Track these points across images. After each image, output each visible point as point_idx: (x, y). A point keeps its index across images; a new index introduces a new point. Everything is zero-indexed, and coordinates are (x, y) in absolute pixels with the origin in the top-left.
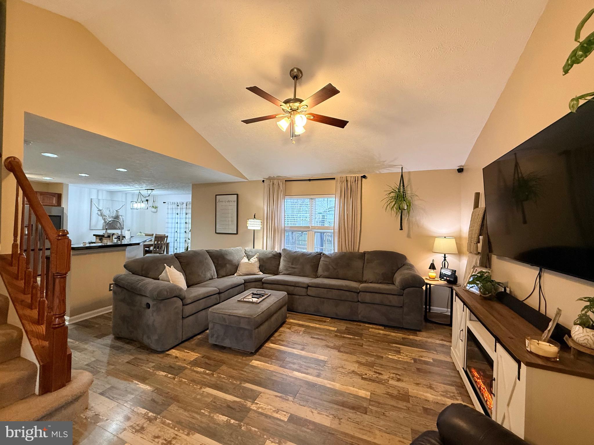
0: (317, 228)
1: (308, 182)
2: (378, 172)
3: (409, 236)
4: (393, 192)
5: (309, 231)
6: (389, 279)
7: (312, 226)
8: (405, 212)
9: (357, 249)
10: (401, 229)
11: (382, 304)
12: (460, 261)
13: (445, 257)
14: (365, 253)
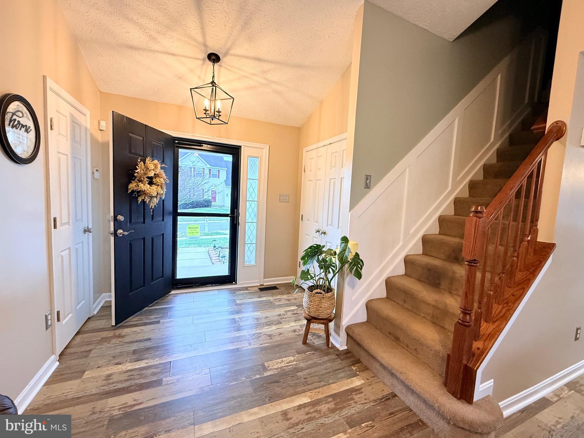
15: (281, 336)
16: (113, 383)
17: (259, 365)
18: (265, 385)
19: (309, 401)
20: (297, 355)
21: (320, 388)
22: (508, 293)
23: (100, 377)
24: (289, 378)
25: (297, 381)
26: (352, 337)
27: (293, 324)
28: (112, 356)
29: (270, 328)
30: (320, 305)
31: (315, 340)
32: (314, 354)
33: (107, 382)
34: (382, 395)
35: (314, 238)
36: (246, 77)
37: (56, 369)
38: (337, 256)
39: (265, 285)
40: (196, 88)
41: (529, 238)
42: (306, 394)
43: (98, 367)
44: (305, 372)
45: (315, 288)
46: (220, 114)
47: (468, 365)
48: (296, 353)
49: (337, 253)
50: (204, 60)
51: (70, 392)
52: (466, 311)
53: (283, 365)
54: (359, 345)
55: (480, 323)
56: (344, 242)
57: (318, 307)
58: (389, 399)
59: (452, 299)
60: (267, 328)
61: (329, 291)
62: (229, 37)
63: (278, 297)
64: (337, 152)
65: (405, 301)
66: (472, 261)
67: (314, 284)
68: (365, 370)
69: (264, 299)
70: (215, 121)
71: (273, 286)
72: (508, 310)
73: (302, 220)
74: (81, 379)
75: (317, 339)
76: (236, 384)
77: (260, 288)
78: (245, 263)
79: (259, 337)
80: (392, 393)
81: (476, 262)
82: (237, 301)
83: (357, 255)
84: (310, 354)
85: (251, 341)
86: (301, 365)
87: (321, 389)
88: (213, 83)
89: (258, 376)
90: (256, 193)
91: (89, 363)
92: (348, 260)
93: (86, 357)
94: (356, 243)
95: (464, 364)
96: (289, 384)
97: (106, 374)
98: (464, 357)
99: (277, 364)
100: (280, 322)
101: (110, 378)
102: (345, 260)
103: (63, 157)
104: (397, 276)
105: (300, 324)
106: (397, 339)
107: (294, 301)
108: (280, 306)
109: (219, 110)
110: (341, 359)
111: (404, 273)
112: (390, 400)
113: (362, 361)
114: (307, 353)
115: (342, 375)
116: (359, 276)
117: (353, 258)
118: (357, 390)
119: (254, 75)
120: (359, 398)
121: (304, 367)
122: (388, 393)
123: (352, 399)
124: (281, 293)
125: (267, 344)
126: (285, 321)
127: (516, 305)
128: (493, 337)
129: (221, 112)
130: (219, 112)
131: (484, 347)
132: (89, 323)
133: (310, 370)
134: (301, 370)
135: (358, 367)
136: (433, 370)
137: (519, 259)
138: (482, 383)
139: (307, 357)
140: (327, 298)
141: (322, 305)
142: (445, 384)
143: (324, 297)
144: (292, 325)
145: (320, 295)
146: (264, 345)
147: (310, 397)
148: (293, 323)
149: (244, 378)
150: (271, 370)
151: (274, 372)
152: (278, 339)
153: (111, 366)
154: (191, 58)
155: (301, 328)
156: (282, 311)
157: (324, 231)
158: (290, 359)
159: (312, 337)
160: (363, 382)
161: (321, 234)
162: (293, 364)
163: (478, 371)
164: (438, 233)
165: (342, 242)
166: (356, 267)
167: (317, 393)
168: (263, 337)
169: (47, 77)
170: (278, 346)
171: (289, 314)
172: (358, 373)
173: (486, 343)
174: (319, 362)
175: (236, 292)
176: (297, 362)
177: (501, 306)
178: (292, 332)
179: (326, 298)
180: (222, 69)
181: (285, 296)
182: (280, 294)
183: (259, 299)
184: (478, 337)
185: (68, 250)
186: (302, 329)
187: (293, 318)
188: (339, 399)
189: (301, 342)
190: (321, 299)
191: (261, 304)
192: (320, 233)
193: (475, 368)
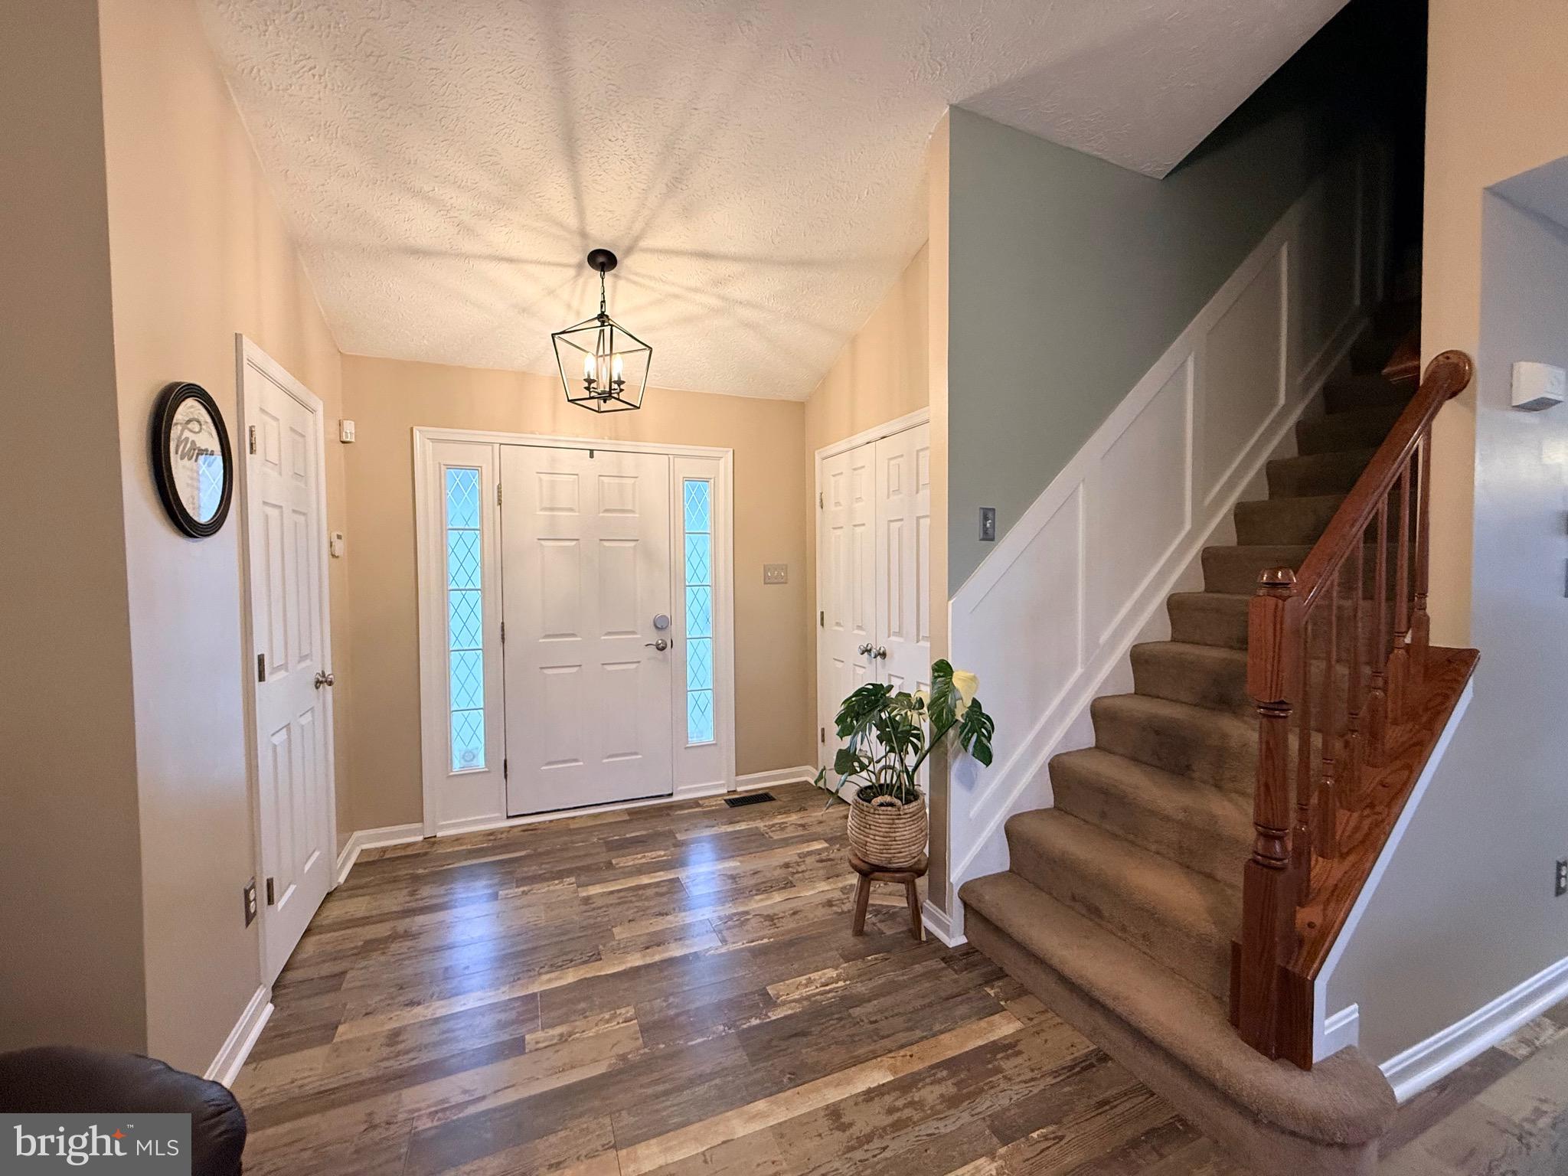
15: (797, 917)
16: (407, 1052)
17: (753, 993)
18: (774, 1043)
19: (890, 1078)
20: (845, 965)
21: (912, 1044)
22: (1371, 779)
23: (375, 1036)
24: (831, 1022)
25: (853, 1031)
26: (977, 911)
27: (823, 886)
28: (397, 985)
29: (767, 899)
30: (891, 835)
31: (883, 924)
32: (886, 959)
33: (393, 1049)
34: (1072, 1057)
35: (857, 668)
36: (676, 296)
37: (268, 1022)
38: (925, 709)
39: (741, 792)
40: (563, 332)
41: (1408, 640)
42: (881, 1061)
43: (367, 1014)
44: (869, 1007)
45: (874, 793)
46: (622, 387)
47: (1290, 968)
48: (841, 960)
49: (927, 701)
50: (580, 266)
51: (310, 1076)
52: (1269, 832)
53: (811, 990)
54: (998, 930)
55: (1309, 860)
56: (942, 674)
57: (888, 839)
58: (1092, 1066)
59: (1226, 803)
60: (762, 900)
61: (912, 798)
62: (638, 212)
63: (776, 821)
64: (902, 456)
65: (1103, 815)
66: (1276, 706)
67: (871, 781)
68: (1020, 996)
69: (743, 826)
70: (612, 404)
71: (760, 792)
72: (1377, 824)
73: (822, 624)
74: (329, 1046)
75: (889, 923)
76: (704, 1041)
77: (730, 800)
78: (690, 739)
79: (743, 923)
80: (1099, 1050)
81: (1285, 707)
82: (677, 835)
83: (976, 704)
84: (876, 959)
85: (725, 933)
86: (859, 990)
87: (915, 1048)
88: (602, 317)
89: (755, 1022)
90: (708, 565)
91: (346, 1004)
92: (957, 718)
93: (337, 988)
94: (972, 674)
95: (1279, 966)
96: (834, 1038)
97: (389, 1030)
98: (1279, 949)
99: (797, 988)
100: (791, 882)
101: (400, 1038)
102: (947, 719)
103: (273, 513)
104: (1077, 751)
105: (840, 885)
106: (1094, 912)
107: (819, 829)
108: (786, 843)
109: (619, 378)
110: (954, 970)
111: (1093, 743)
112: (1094, 1069)
113: (1010, 973)
114: (869, 958)
115: (963, 1010)
116: (986, 756)
117: (967, 713)
118: (1007, 1047)
119: (696, 290)
120: (1016, 1067)
121: (864, 994)
122: (1086, 1050)
123: (998, 1070)
124: (782, 810)
125: (766, 941)
126: (802, 880)
127: (1395, 810)
128: (1346, 891)
129: (623, 382)
130: (620, 383)
131: (1324, 920)
132: (329, 905)
133: (882, 1000)
134: (860, 1001)
135: (999, 987)
136: (1198, 986)
137: (1389, 693)
138: (1330, 1013)
139: (871, 968)
140: (909, 816)
141: (898, 834)
142: (1235, 1022)
143: (901, 813)
144: (821, 890)
145: (890, 808)
146: (760, 942)
147: (893, 1069)
148: (823, 883)
149: (721, 1028)
150: (784, 1003)
151: (792, 1009)
152: (792, 925)
153: (396, 1010)
154: (549, 264)
155: (846, 896)
156: (790, 854)
157: (882, 649)
158: (829, 975)
159: (876, 916)
160: (1018, 1025)
161: (875, 657)
162: (838, 988)
163: (1316, 982)
164: (1169, 639)
165: (936, 674)
166: (976, 734)
167: (908, 1057)
168: (754, 922)
169: (244, 336)
170: (791, 943)
171: (809, 860)
172: (1002, 1003)
173: (1329, 912)
174: (901, 978)
175: (671, 813)
176: (848, 982)
177: (1356, 815)
178: (823, 907)
179: (906, 816)
180: (621, 283)
181: (794, 818)
182: (780, 813)
183: (730, 829)
184: (1307, 895)
185: (285, 729)
186: (848, 898)
187: (821, 872)
188: (966, 1073)
189: (850, 932)
190: (893, 819)
191: (736, 841)
192: (873, 655)
193: (1307, 975)
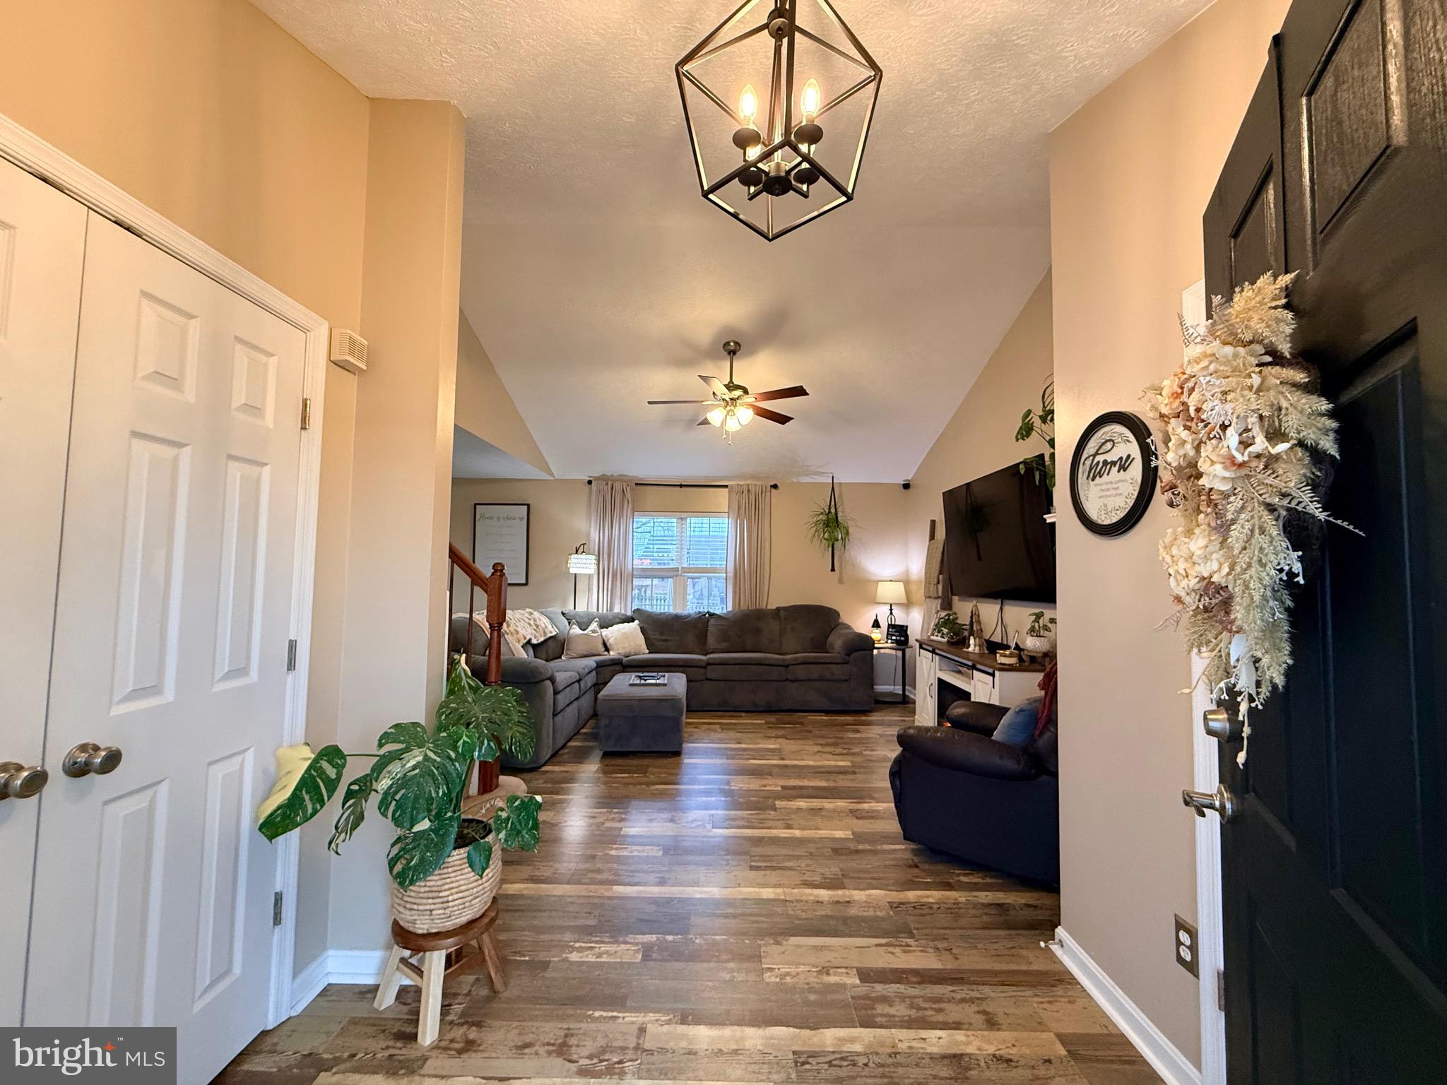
0: (694, 570)
1: (678, 489)
2: (795, 480)
3: (841, 581)
4: (822, 513)
5: (676, 576)
6: (820, 644)
7: (682, 568)
8: (838, 545)
9: (765, 603)
10: (833, 570)
11: (821, 679)
12: (908, 614)
13: (891, 610)
14: (778, 609)
17: (655, 961)
20: (555, 959)
32: (516, 953)
48: (552, 964)
53: (605, 948)
86: (571, 936)
89: (670, 938)
99: (614, 953)
114: (527, 958)
151: (635, 937)
158: (578, 955)
162: (584, 942)
174: (528, 934)
176: (571, 944)
